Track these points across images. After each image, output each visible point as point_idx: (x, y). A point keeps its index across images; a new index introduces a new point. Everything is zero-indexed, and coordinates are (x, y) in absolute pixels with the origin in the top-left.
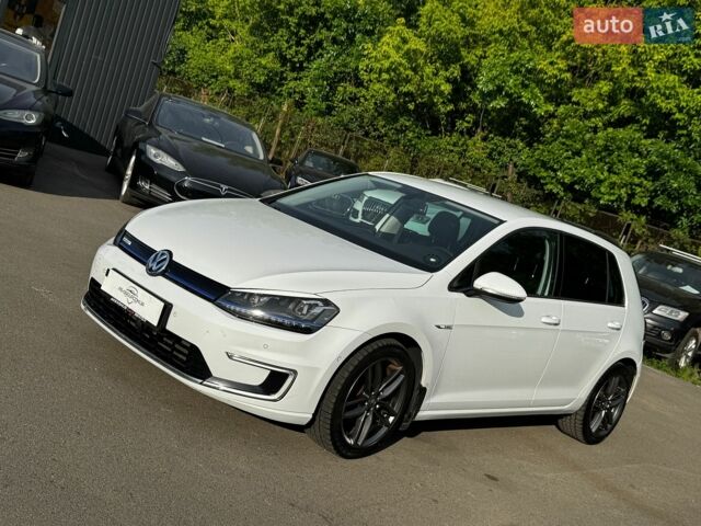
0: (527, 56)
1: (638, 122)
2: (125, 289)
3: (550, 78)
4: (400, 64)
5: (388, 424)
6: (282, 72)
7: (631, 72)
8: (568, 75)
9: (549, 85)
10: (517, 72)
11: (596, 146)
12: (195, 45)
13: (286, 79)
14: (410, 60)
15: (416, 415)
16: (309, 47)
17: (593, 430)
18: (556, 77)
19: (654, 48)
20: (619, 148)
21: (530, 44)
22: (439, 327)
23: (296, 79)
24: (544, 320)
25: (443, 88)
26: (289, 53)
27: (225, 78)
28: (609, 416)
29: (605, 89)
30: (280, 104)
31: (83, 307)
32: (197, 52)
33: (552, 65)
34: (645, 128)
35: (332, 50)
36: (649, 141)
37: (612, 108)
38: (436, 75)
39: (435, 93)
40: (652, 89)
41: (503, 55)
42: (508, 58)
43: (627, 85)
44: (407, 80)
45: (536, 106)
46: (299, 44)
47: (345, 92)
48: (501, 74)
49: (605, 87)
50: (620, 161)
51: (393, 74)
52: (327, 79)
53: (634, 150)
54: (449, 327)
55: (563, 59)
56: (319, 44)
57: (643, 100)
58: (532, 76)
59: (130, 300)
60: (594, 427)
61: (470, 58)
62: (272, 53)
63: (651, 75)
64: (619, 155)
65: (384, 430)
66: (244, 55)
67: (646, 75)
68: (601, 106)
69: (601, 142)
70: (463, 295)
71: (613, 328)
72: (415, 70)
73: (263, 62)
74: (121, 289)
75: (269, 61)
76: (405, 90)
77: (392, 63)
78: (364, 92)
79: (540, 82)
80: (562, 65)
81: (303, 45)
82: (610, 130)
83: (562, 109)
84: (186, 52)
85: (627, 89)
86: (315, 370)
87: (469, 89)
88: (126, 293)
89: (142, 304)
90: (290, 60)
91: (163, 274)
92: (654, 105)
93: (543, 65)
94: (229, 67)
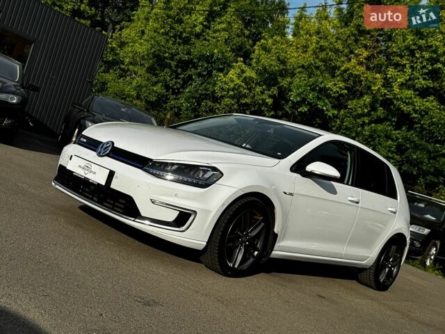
0: (320, 80)
1: (389, 120)
2: (82, 166)
3: (335, 93)
4: (240, 86)
5: (253, 256)
6: (167, 95)
7: (384, 91)
8: (346, 91)
9: (334, 97)
10: (313, 90)
11: (364, 135)
12: (112, 79)
13: (169, 99)
14: (246, 83)
15: (271, 253)
16: (183, 79)
17: (381, 281)
18: (338, 92)
19: (398, 75)
20: (379, 136)
21: (321, 73)
22: (285, 193)
23: (175, 99)
24: (350, 198)
25: (267, 100)
26: (171, 83)
27: (131, 99)
28: (391, 271)
29: (368, 100)
30: (165, 114)
31: (53, 184)
32: (112, 83)
33: (335, 86)
34: (394, 123)
35: (199, 81)
36: (397, 132)
37: (373, 113)
38: (262, 93)
39: (263, 105)
40: (397, 99)
41: (305, 80)
42: (308, 82)
43: (381, 98)
44: (245, 96)
45: (327, 110)
46: (177, 77)
47: (206, 106)
48: (304, 91)
49: (367, 99)
50: (380, 144)
51: (236, 92)
52: (195, 98)
53: (388, 137)
54: (291, 194)
55: (342, 81)
56: (190, 77)
57: (392, 107)
58: (323, 92)
59: (87, 172)
60: (382, 278)
61: (284, 82)
62: (160, 84)
63: (396, 90)
64: (379, 140)
65: (251, 260)
66: (143, 84)
67: (393, 90)
68: (366, 110)
69: (367, 133)
70: (299, 175)
71: (392, 212)
72: (250, 89)
73: (155, 89)
74: (80, 166)
75: (158, 88)
76: (244, 102)
77: (235, 85)
78: (218, 106)
79: (328, 96)
80: (342, 85)
81: (180, 78)
82: (373, 125)
83: (342, 112)
84: (106, 84)
85: (381, 101)
86: (208, 212)
87: (283, 102)
88: (83, 168)
89: (95, 173)
90: (171, 88)
91: (108, 155)
92: (399, 109)
93: (330, 85)
94: (134, 93)
